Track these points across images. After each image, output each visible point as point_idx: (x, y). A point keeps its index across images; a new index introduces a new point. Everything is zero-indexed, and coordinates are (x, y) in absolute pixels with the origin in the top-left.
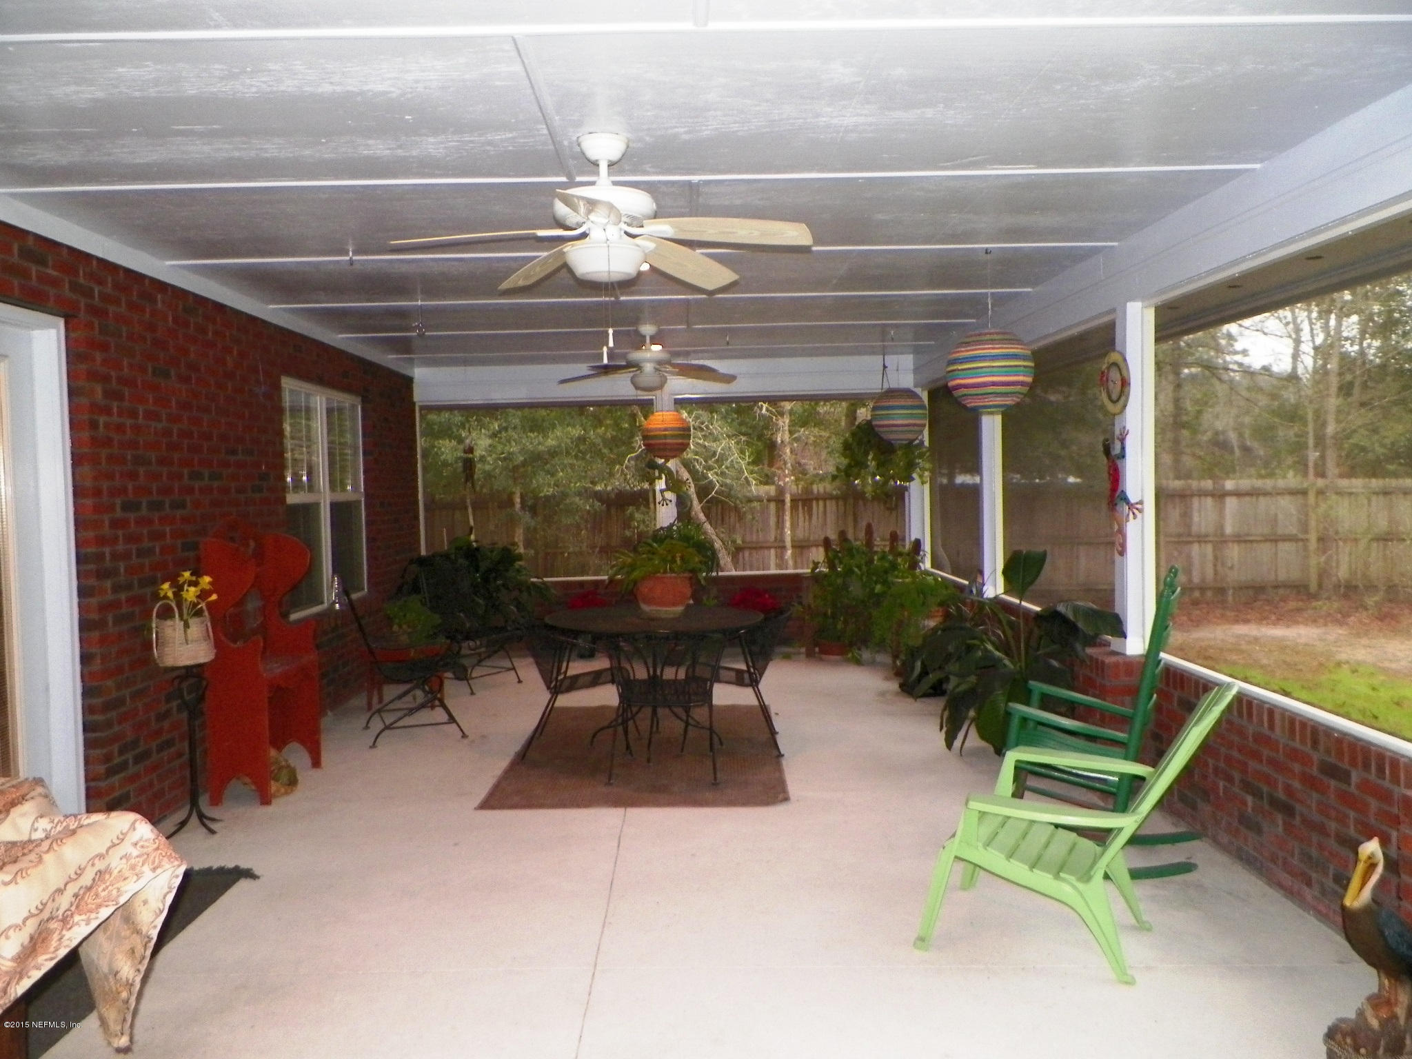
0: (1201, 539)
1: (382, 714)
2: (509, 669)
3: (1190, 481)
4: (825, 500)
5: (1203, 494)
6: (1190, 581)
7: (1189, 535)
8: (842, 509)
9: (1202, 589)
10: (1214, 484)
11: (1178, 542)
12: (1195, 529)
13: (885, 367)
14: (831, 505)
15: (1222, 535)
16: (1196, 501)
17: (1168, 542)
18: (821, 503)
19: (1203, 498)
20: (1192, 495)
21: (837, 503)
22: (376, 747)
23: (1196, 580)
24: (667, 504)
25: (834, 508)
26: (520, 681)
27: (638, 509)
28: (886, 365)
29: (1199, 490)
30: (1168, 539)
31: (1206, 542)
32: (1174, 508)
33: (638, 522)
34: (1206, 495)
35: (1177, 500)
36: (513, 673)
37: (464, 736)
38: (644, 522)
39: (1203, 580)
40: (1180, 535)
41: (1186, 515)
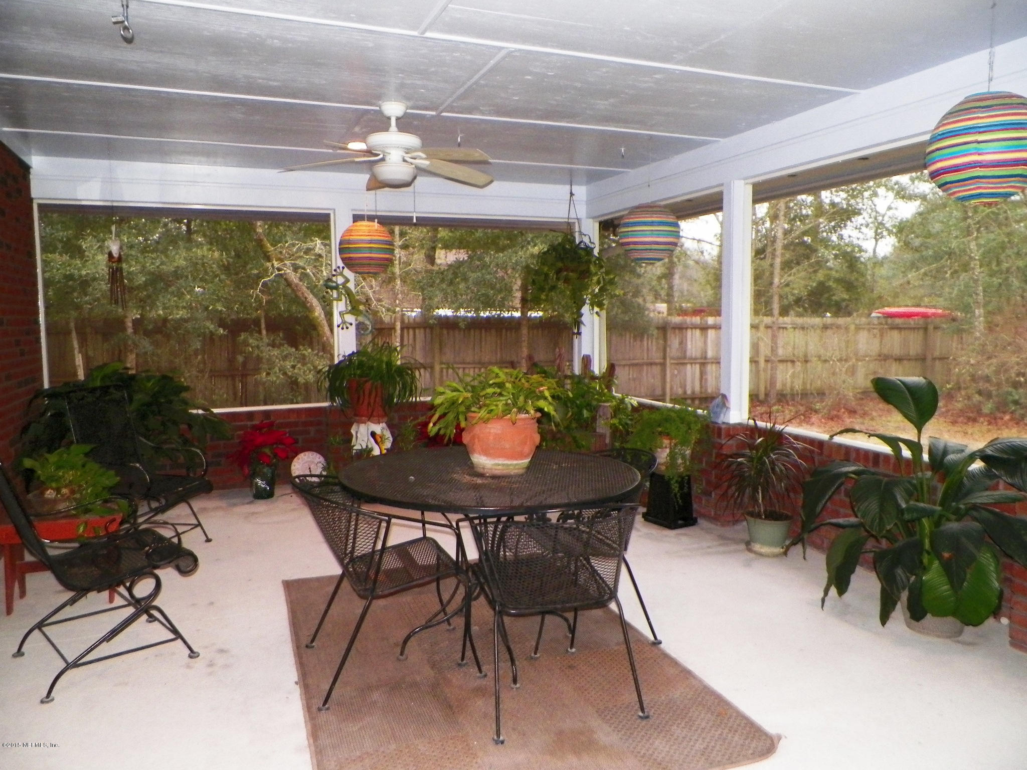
0: (693, 361)
1: (44, 629)
2: (196, 526)
3: (686, 317)
4: (414, 328)
5: (694, 327)
6: (685, 393)
7: (685, 358)
8: (428, 336)
9: (693, 399)
10: (701, 319)
11: (677, 364)
12: (688, 354)
13: (572, 194)
14: (420, 333)
15: (706, 358)
16: (689, 332)
17: (672, 364)
18: (411, 332)
19: (694, 330)
20: (687, 328)
21: (425, 331)
22: (23, 654)
23: (689, 392)
24: (347, 328)
25: (422, 335)
26: (208, 540)
27: (251, 335)
28: (573, 192)
29: (692, 324)
30: (672, 361)
31: (695, 363)
32: (675, 336)
33: (252, 348)
34: (696, 328)
35: (677, 331)
36: (199, 529)
37: (193, 654)
38: (258, 347)
39: (693, 392)
40: (679, 358)
41: (682, 343)
